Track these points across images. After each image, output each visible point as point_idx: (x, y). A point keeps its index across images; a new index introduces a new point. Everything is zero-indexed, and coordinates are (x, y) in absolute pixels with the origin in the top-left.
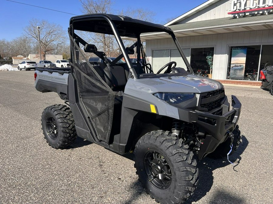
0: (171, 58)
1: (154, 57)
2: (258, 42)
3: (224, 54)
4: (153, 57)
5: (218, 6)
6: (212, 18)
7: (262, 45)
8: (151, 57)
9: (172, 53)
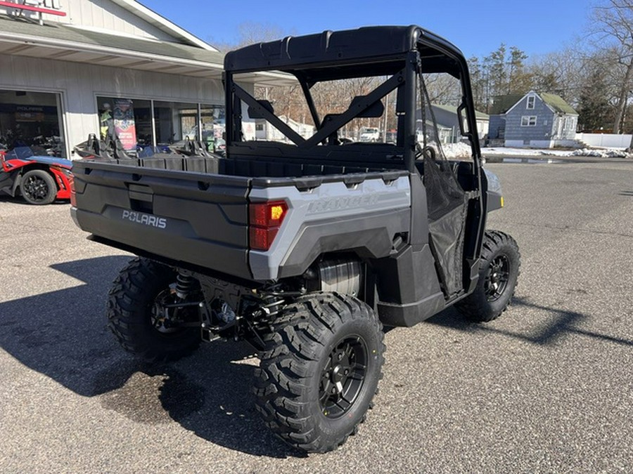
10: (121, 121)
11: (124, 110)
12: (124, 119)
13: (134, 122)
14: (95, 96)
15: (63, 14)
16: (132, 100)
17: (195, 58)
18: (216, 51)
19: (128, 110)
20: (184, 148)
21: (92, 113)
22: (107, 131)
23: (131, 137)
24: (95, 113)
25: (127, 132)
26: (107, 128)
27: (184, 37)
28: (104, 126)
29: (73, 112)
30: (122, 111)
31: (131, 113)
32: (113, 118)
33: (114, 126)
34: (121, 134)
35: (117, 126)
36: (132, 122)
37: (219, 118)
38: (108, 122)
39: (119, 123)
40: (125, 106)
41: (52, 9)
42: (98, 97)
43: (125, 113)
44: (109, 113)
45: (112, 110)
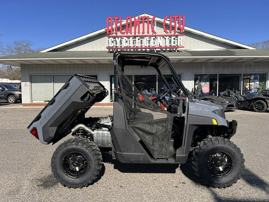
0: (54, 84)
1: (33, 83)
2: (131, 72)
3: (107, 81)
4: (31, 83)
5: (95, 40)
6: (91, 50)
7: (133, 75)
8: (29, 82)
9: (54, 78)
10: (204, 83)
11: (205, 78)
12: (205, 82)
13: (209, 83)
14: (194, 74)
15: (184, 47)
16: (209, 74)
17: (235, 55)
18: (255, 49)
19: (207, 78)
20: (226, 93)
21: (192, 80)
22: (198, 87)
23: (207, 89)
24: (193, 80)
25: (206, 87)
26: (197, 86)
27: (238, 46)
28: (197, 85)
29: (185, 80)
30: (204, 79)
31: (208, 79)
32: (200, 82)
33: (200, 85)
34: (203, 88)
35: (202, 85)
36: (208, 83)
37: (254, 79)
38: (198, 83)
39: (203, 84)
40: (206, 77)
41: (180, 46)
42: (195, 75)
43: (206, 80)
44: (199, 80)
45: (201, 79)
